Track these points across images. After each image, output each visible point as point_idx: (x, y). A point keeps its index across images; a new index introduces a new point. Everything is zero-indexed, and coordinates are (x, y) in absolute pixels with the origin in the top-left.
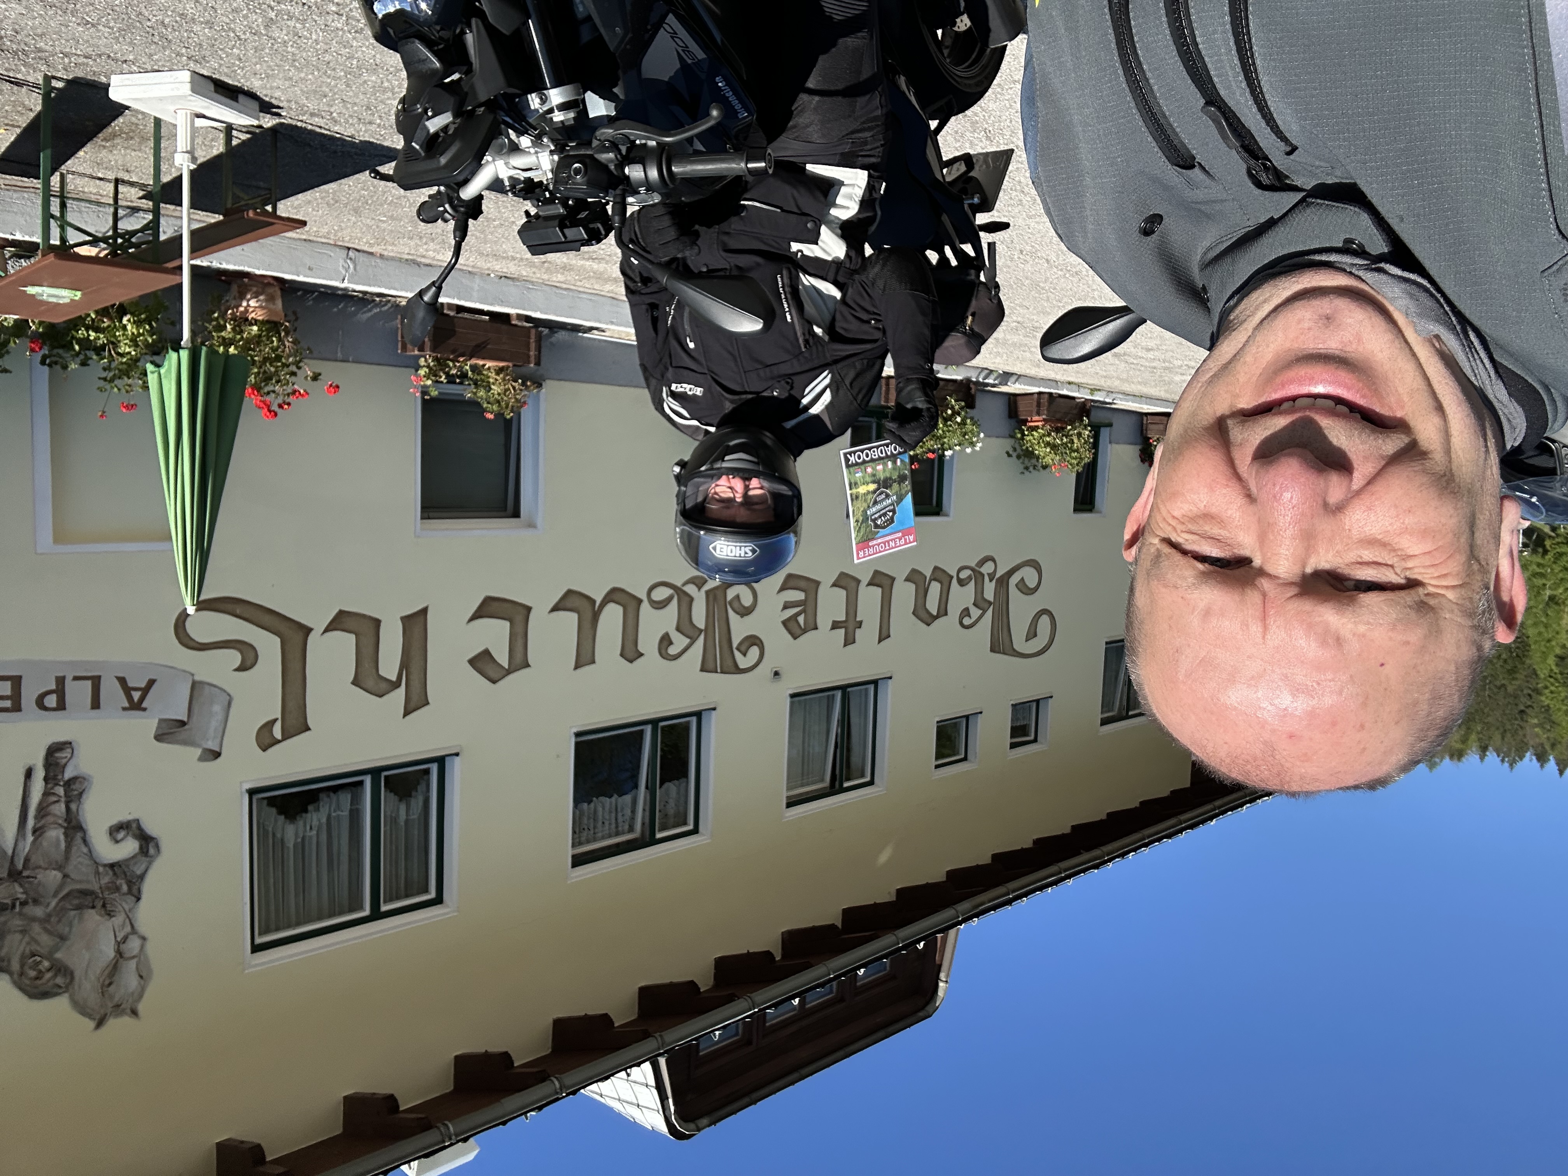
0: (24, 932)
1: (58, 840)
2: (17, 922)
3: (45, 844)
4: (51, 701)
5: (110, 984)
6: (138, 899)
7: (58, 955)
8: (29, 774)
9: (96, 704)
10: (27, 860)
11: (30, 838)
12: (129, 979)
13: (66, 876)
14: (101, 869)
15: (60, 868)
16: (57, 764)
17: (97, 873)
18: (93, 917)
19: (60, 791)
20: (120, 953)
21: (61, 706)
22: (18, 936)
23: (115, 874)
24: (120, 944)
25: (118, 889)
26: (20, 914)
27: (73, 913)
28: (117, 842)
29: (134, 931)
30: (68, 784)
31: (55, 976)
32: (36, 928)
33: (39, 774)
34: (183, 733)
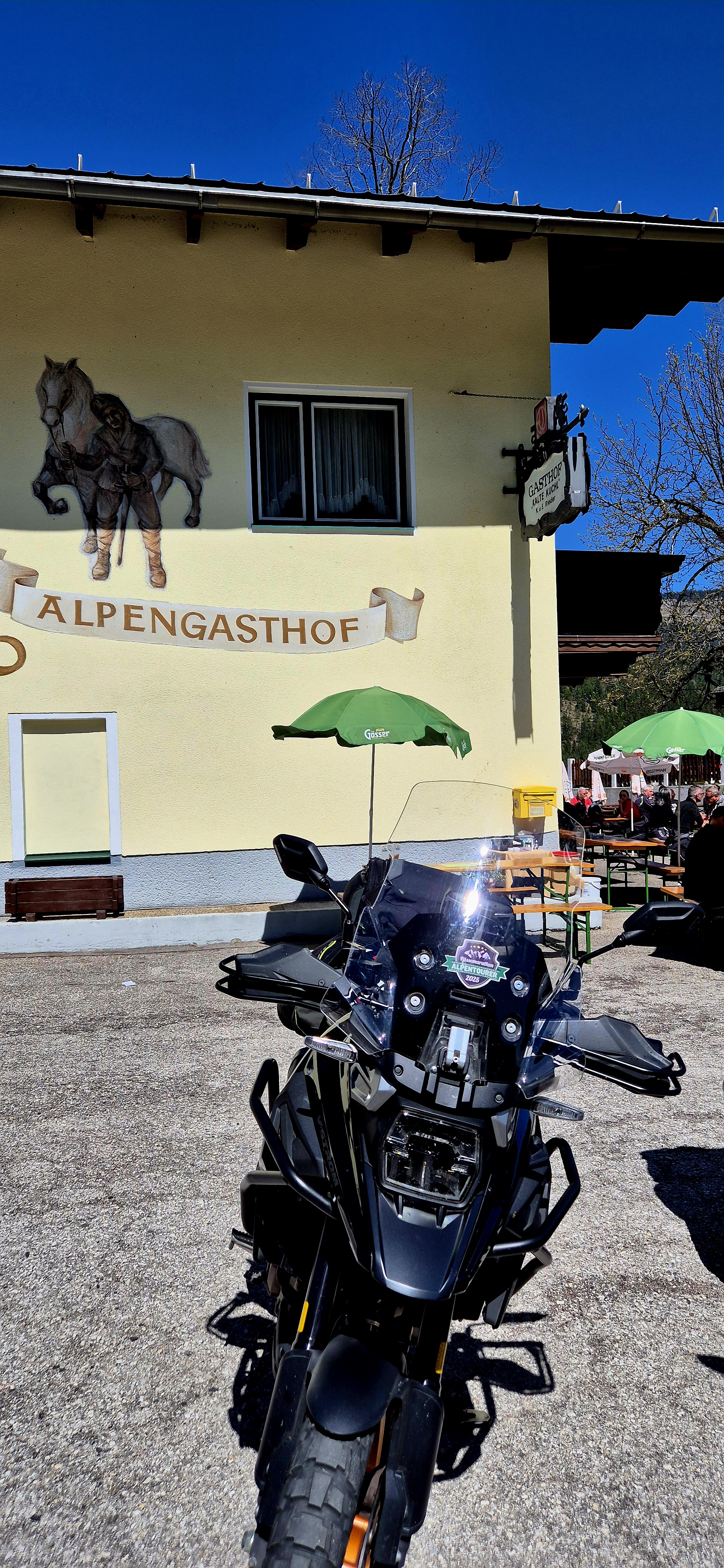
0: (122, 448)
1: (101, 510)
2: (127, 457)
3: (110, 509)
4: (107, 610)
5: (66, 391)
6: (47, 453)
7: (100, 425)
8: (120, 561)
9: (78, 604)
10: (121, 501)
11: (119, 515)
12: (53, 390)
13: (96, 482)
14: (73, 482)
15: (100, 489)
16: (102, 564)
17: (76, 479)
18: (79, 446)
19: (100, 545)
20: (60, 415)
21: (100, 606)
22: (126, 446)
23: (64, 475)
24: (60, 420)
25: (62, 463)
26: (125, 462)
27: (91, 454)
28: (62, 499)
29: (50, 428)
30: (95, 550)
31: (103, 409)
32: (115, 448)
33: (113, 560)
34: (18, 574)
